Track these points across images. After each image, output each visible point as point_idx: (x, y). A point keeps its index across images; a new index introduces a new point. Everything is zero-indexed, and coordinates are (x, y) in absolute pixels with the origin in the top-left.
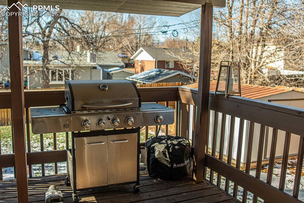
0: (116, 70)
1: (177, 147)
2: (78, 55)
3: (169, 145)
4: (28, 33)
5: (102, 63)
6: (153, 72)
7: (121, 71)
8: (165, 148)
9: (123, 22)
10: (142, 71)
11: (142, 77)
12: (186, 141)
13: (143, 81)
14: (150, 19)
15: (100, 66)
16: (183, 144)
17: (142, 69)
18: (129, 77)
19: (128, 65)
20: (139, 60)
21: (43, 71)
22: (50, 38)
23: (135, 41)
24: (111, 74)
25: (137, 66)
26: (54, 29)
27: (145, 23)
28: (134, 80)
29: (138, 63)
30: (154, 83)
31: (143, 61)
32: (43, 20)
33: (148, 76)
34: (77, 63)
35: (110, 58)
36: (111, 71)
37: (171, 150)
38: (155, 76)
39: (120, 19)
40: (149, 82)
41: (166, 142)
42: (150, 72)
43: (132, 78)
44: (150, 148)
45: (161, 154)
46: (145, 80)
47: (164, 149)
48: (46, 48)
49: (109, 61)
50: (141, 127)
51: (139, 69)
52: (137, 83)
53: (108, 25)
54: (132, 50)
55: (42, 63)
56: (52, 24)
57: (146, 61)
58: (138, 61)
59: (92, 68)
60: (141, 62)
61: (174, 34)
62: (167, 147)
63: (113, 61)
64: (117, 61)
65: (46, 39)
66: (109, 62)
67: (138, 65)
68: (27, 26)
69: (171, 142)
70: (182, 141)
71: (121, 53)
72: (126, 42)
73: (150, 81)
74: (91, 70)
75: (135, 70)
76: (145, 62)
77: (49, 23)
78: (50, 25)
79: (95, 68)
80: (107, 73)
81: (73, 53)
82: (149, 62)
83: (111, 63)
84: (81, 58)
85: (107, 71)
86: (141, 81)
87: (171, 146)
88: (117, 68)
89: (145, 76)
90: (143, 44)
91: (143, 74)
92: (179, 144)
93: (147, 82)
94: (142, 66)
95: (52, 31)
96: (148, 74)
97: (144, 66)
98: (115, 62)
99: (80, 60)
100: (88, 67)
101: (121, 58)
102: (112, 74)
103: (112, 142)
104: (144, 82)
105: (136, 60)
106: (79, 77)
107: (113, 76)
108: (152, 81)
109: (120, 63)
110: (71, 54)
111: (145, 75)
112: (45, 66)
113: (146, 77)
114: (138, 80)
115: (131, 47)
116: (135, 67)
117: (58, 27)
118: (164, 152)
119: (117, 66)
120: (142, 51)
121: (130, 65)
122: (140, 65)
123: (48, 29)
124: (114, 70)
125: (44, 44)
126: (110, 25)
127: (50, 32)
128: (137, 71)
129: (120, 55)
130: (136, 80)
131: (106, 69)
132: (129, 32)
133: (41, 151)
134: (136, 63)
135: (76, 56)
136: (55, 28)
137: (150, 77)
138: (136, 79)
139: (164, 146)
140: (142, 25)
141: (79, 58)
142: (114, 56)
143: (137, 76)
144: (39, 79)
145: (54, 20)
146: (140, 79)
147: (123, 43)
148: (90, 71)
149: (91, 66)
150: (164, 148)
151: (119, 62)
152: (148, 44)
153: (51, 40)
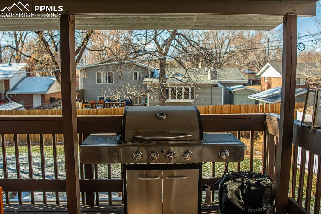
0: (238, 88)
1: (253, 188)
2: (195, 72)
3: (245, 185)
4: (145, 51)
5: (224, 80)
6: (277, 90)
7: (244, 89)
8: (239, 188)
9: (251, 36)
10: (269, 88)
11: (264, 96)
12: (268, 181)
13: (265, 100)
14: (279, 32)
15: (222, 83)
16: (262, 184)
17: (269, 87)
18: (251, 95)
19: (256, 82)
20: (266, 77)
21: (159, 89)
22: (167, 55)
23: (262, 56)
24: (232, 92)
25: (264, 84)
26: (171, 47)
27: (274, 36)
28: (256, 99)
29: (264, 80)
30: (277, 103)
31: (270, 78)
32: (162, 38)
33: (272, 95)
34: (195, 80)
35: (233, 75)
36: (233, 89)
37: (245, 191)
38: (279, 95)
39: (247, 33)
40: (271, 101)
41: (243, 180)
42: (275, 91)
43: (254, 97)
44: (223, 186)
45: (233, 194)
46: (267, 99)
47: (237, 189)
48: (163, 65)
49: (232, 77)
50: (203, 163)
51: (265, 86)
52: (260, 102)
53: (233, 40)
54: (259, 65)
55: (158, 80)
56: (169, 41)
57: (273, 77)
58: (264, 77)
59: (213, 86)
60: (267, 79)
61: (300, 47)
62: (242, 187)
63: (236, 78)
64: (241, 79)
65: (162, 57)
66: (232, 79)
67: (264, 82)
68: (146, 44)
69: (248, 181)
70: (262, 181)
71: (248, 69)
72: (252, 57)
73: (273, 101)
74: (212, 87)
75: (262, 88)
76: (272, 79)
77: (166, 41)
78: (167, 43)
79: (216, 86)
80: (229, 91)
81: (190, 71)
82: (276, 79)
83: (233, 81)
84: (198, 76)
85: (229, 89)
86: (263, 100)
87: (246, 186)
88: (240, 86)
89: (268, 95)
90: (272, 58)
91: (267, 93)
92: (258, 184)
93: (269, 101)
94: (269, 83)
95: (169, 49)
96: (272, 93)
97: (271, 83)
98: (238, 79)
99: (197, 77)
100: (209, 85)
101: (248, 74)
102: (234, 92)
103: (167, 178)
104: (267, 102)
105: (263, 77)
106: (197, 96)
107: (235, 94)
108: (276, 101)
109: (244, 80)
110: (188, 72)
111: (268, 93)
112: (161, 84)
113: (270, 96)
114: (260, 99)
115: (258, 62)
116: (262, 84)
117: (176, 44)
118: (237, 192)
119: (241, 84)
120: (269, 67)
121: (257, 82)
122: (267, 82)
123: (165, 47)
124: (236, 88)
125: (161, 62)
126: (235, 40)
127: (167, 50)
128: (263, 88)
129: (247, 71)
130: (259, 100)
131: (228, 87)
132: (255, 47)
133: (108, 178)
134: (262, 80)
135: (194, 73)
136: (172, 45)
137: (274, 96)
138: (258, 98)
139: (238, 185)
140: (271, 39)
141: (196, 76)
142: (237, 73)
143: (260, 94)
144: (154, 97)
145: (170, 37)
146: (263, 98)
147: (249, 58)
148: (210, 89)
149: (212, 83)
150: (237, 187)
151: (242, 79)
152: (277, 59)
153: (168, 57)
